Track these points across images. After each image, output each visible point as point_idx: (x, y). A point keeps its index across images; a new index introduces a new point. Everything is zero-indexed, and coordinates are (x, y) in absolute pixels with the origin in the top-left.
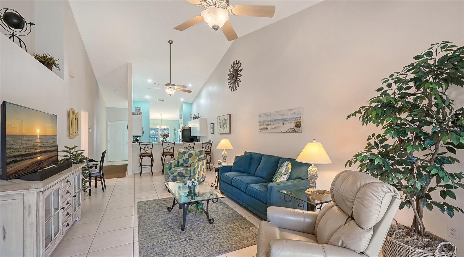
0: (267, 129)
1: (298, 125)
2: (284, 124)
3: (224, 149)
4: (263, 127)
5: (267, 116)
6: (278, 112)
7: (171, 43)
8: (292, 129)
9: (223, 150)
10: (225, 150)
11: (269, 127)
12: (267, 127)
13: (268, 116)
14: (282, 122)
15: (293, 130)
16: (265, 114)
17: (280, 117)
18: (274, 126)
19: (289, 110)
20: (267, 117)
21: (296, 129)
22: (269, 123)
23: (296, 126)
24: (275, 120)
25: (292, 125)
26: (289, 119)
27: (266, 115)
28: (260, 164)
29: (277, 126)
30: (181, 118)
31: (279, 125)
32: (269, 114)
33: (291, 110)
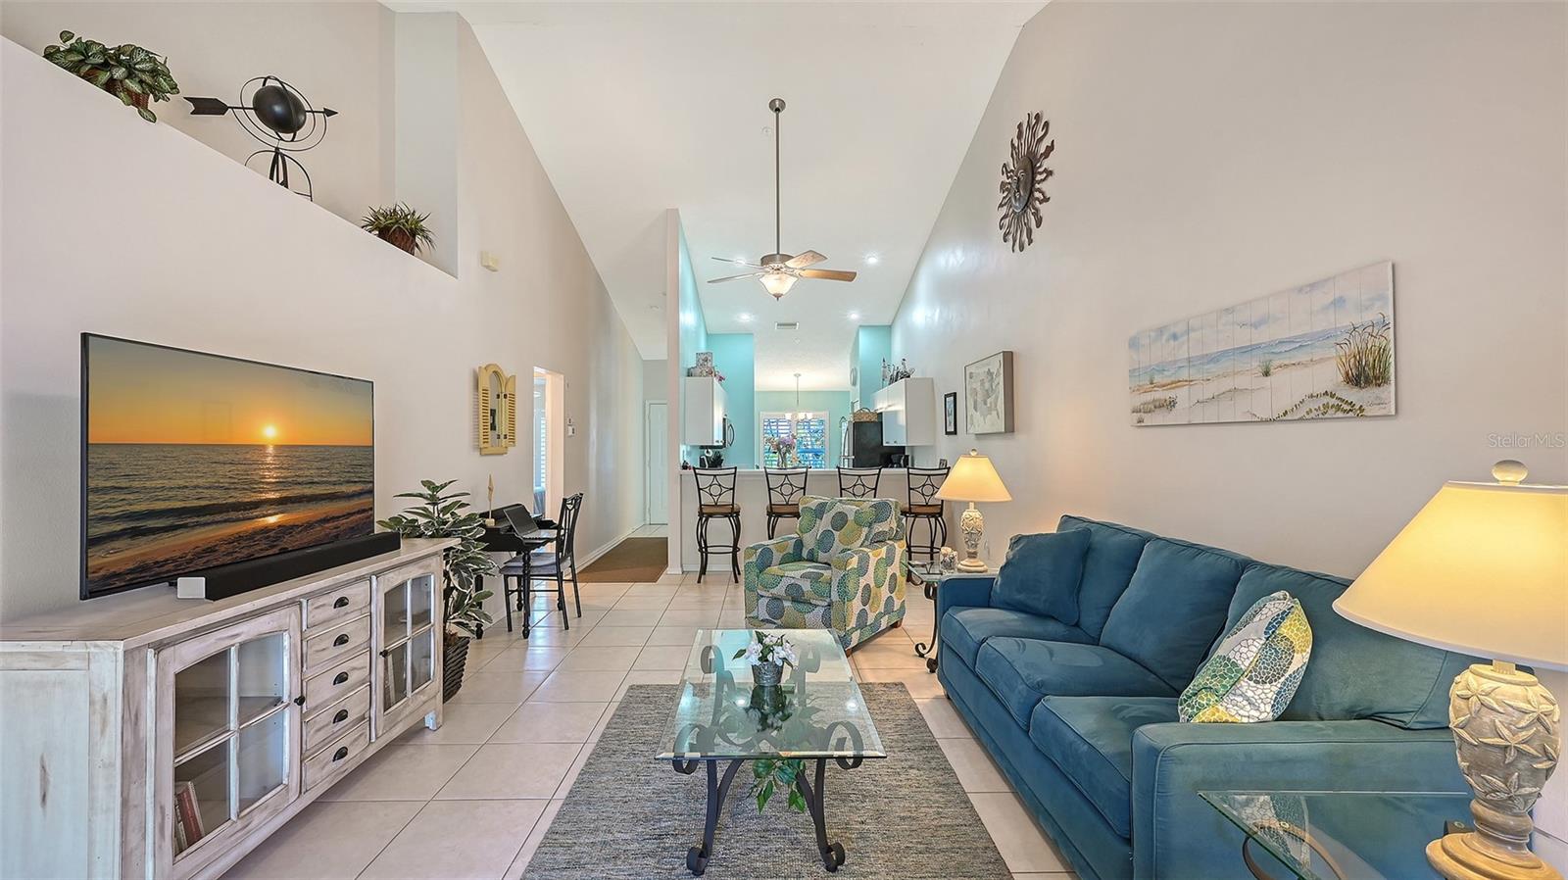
0: (1172, 404)
1: (1367, 373)
2: (1267, 374)
3: (968, 502)
4: (1149, 397)
5: (1168, 340)
6: (1229, 310)
7: (778, 110)
8: (1327, 399)
9: (965, 505)
10: (972, 505)
11: (1181, 395)
12: (1172, 394)
13: (1175, 337)
14: (1255, 364)
15: (1333, 401)
16: (1161, 331)
17: (1244, 338)
18: (1211, 390)
19: (1300, 290)
20: (1172, 342)
21: (1354, 395)
22: (1184, 375)
23: (1349, 381)
24: (1214, 359)
25: (1329, 375)
26: (1300, 343)
27: (1165, 336)
28: (1127, 586)
29: (1227, 384)
30: (854, 384)
31: (1241, 382)
32: (1180, 329)
33: (1313, 286)
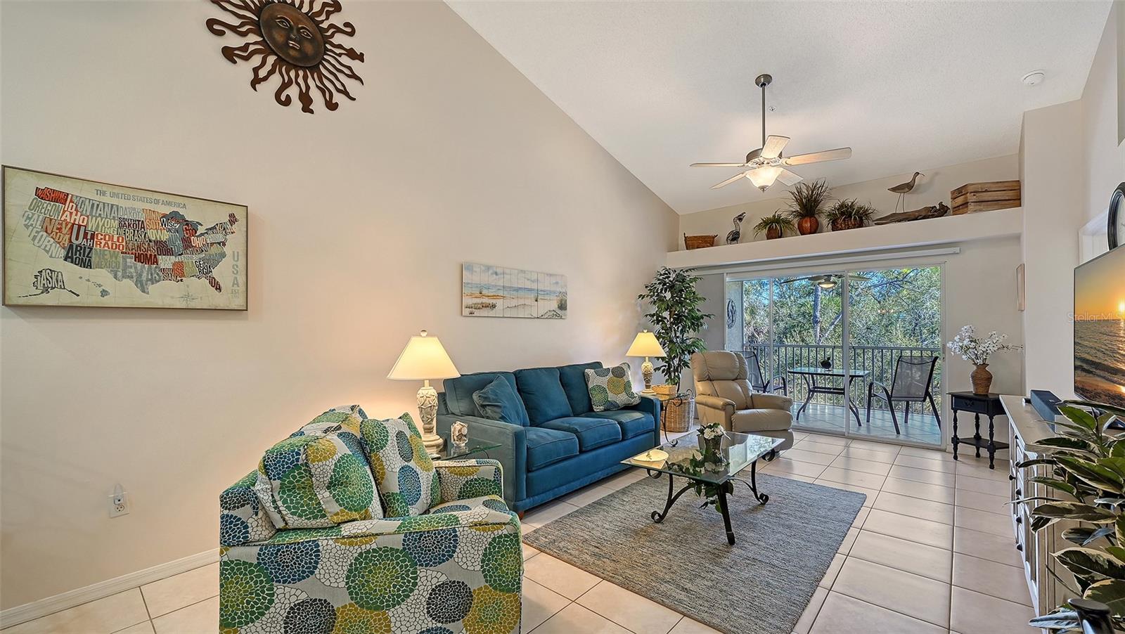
0: (494, 306)
1: (562, 306)
2: (536, 301)
3: (424, 380)
5: (492, 274)
6: (522, 271)
9: (420, 383)
10: (427, 383)
11: (499, 303)
12: (494, 301)
13: (496, 274)
14: (532, 296)
16: (488, 268)
17: (528, 285)
18: (514, 303)
19: (547, 275)
20: (495, 276)
21: (559, 312)
22: (501, 293)
23: (559, 307)
27: (491, 272)
29: (521, 302)
31: (528, 302)
32: (499, 271)
33: (551, 275)
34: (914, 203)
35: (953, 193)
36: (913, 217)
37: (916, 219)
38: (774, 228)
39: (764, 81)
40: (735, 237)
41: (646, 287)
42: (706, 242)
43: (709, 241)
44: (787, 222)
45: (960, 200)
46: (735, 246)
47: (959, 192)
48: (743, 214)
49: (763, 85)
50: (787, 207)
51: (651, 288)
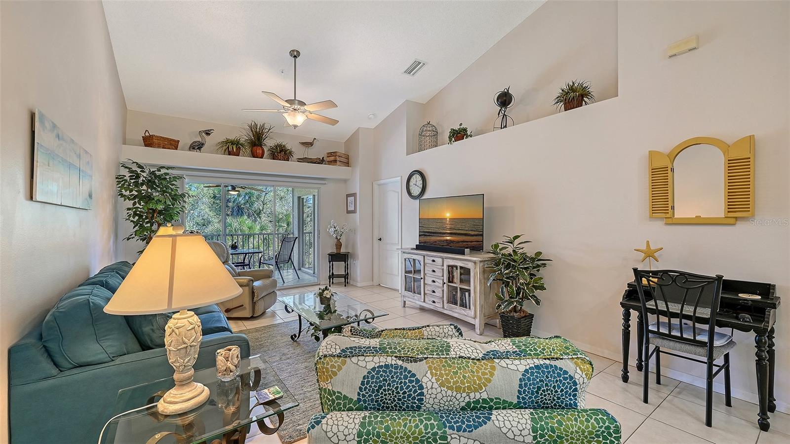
1: (90, 194)
20: (57, 140)
33: (86, 151)
34: (312, 153)
35: (328, 153)
36: (314, 162)
37: (315, 163)
38: (232, 148)
39: (295, 54)
40: (197, 146)
41: (116, 178)
42: (171, 144)
43: (173, 144)
44: (242, 145)
45: (332, 158)
46: (195, 154)
47: (330, 154)
48: (211, 130)
49: (295, 57)
50: (244, 136)
51: (120, 179)
